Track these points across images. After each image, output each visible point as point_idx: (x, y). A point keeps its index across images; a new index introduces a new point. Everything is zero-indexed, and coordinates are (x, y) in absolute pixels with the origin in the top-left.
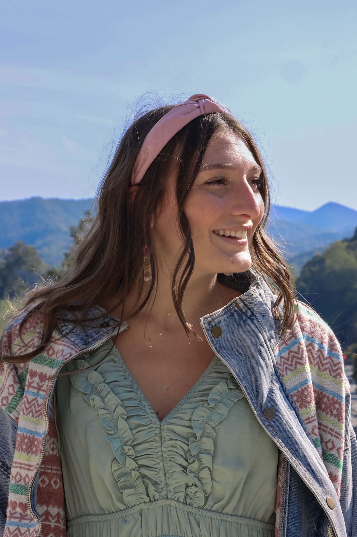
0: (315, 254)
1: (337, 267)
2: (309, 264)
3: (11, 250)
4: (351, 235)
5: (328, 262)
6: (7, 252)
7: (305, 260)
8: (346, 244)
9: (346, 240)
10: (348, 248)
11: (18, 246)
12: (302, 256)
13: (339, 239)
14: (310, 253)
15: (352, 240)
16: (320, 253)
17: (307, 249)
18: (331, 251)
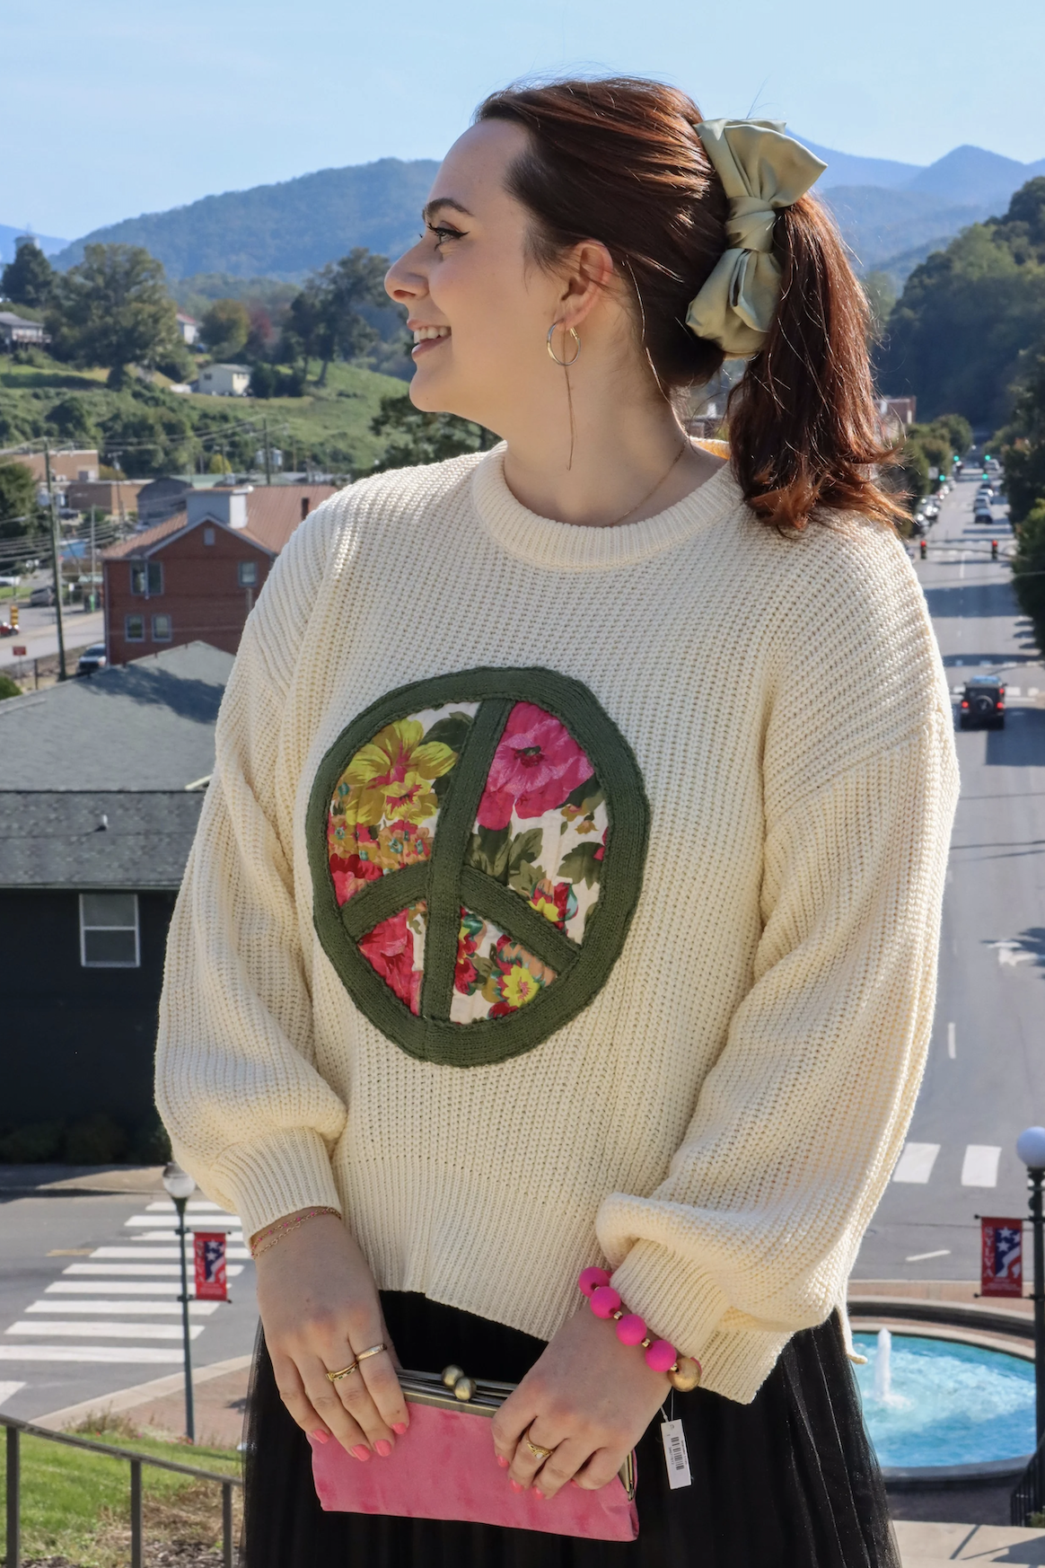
0: (933, 251)
1: (975, 275)
2: (921, 270)
3: (343, 263)
4: (1002, 210)
5: (958, 267)
6: (336, 268)
7: (913, 265)
8: (993, 228)
9: (993, 221)
10: (997, 236)
11: (358, 256)
12: (906, 256)
13: (982, 219)
14: (921, 250)
15: (1006, 219)
16: (943, 249)
17: (918, 241)
18: (962, 246)
